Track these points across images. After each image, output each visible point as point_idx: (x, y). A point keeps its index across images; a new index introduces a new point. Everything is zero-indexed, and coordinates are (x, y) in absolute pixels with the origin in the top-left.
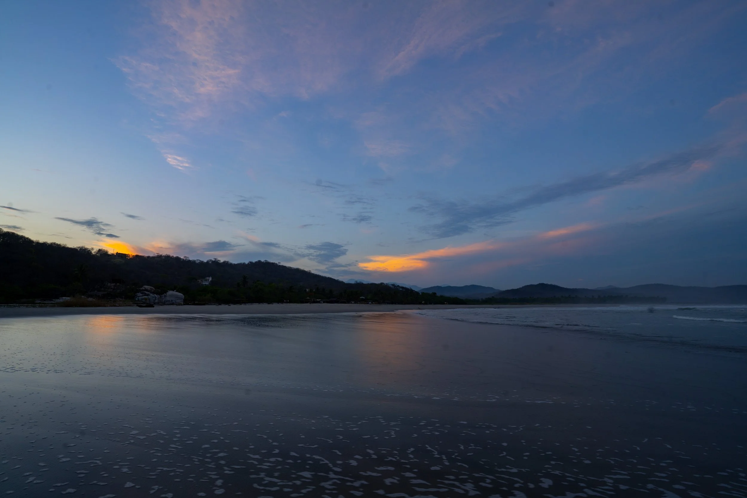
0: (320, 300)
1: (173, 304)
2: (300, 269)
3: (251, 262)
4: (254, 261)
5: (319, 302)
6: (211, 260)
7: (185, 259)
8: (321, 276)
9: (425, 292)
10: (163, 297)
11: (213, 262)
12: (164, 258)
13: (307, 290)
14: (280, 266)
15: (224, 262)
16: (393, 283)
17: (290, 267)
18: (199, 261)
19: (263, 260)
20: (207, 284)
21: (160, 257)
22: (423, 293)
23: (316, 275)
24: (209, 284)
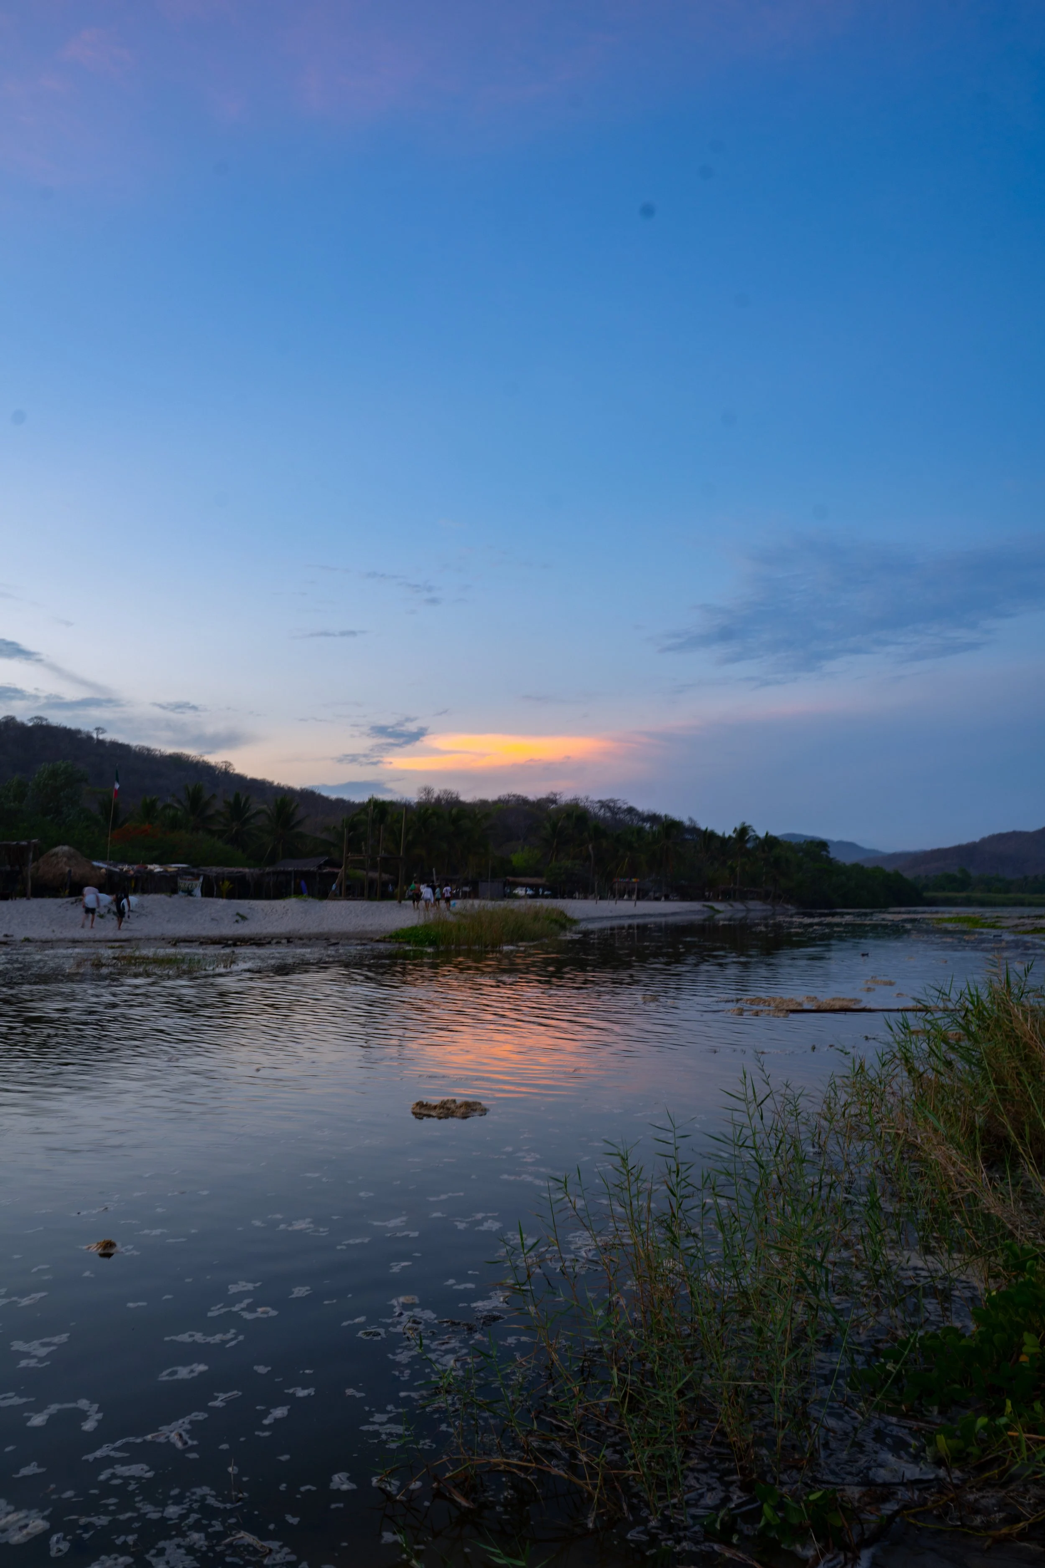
2: (188, 757)
8: (270, 784)
14: (101, 742)
16: (604, 798)
17: (148, 750)
23: (254, 781)
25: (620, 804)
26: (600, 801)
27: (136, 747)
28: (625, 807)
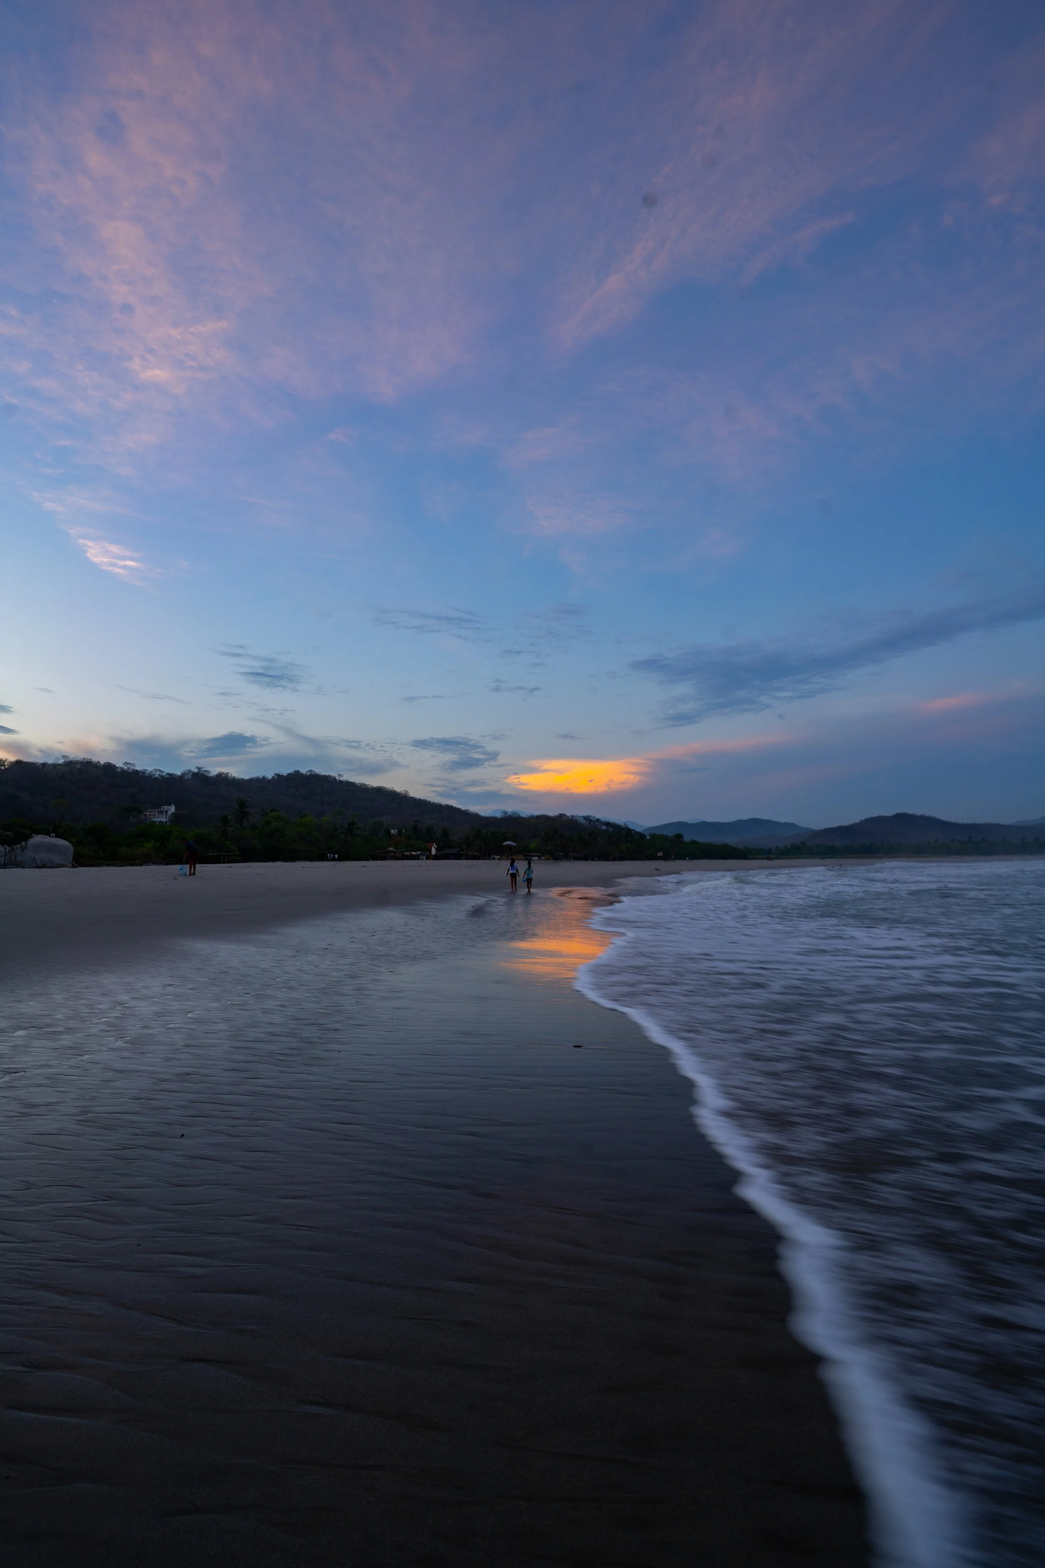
0: (418, 853)
1: (44, 866)
2: (385, 788)
3: (278, 775)
4: (285, 772)
5: (416, 858)
6: (190, 771)
7: (125, 768)
8: (430, 802)
9: (657, 833)
10: (17, 849)
11: (195, 775)
12: (79, 766)
13: (393, 831)
14: (341, 782)
15: (220, 775)
16: (585, 814)
17: (364, 785)
18: (158, 773)
19: (304, 771)
20: (164, 820)
21: (70, 765)
22: (653, 836)
23: (420, 800)
24: (169, 820)
25: (591, 818)
26: (582, 817)
27: (358, 784)
28: (594, 819)
